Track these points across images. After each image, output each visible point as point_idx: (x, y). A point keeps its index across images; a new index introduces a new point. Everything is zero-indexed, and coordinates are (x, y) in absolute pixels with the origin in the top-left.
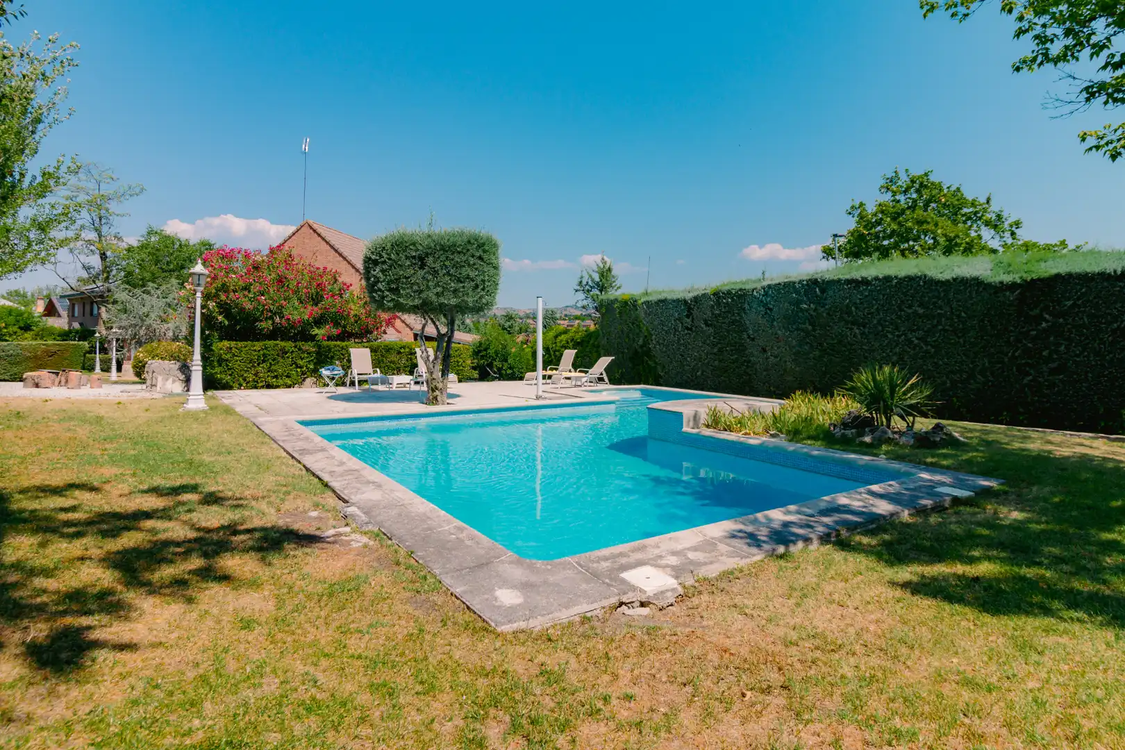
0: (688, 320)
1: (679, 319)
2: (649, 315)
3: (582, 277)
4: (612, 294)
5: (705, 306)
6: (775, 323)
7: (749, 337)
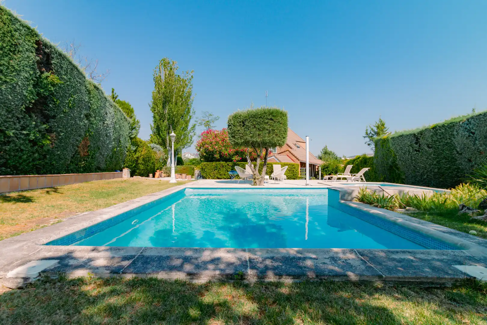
0: (416, 146)
1: (411, 146)
2: (394, 145)
3: (367, 130)
4: (384, 136)
5: (427, 136)
6: (477, 142)
7: (458, 153)
